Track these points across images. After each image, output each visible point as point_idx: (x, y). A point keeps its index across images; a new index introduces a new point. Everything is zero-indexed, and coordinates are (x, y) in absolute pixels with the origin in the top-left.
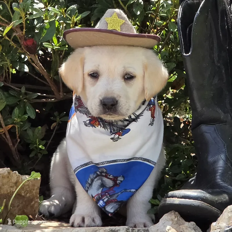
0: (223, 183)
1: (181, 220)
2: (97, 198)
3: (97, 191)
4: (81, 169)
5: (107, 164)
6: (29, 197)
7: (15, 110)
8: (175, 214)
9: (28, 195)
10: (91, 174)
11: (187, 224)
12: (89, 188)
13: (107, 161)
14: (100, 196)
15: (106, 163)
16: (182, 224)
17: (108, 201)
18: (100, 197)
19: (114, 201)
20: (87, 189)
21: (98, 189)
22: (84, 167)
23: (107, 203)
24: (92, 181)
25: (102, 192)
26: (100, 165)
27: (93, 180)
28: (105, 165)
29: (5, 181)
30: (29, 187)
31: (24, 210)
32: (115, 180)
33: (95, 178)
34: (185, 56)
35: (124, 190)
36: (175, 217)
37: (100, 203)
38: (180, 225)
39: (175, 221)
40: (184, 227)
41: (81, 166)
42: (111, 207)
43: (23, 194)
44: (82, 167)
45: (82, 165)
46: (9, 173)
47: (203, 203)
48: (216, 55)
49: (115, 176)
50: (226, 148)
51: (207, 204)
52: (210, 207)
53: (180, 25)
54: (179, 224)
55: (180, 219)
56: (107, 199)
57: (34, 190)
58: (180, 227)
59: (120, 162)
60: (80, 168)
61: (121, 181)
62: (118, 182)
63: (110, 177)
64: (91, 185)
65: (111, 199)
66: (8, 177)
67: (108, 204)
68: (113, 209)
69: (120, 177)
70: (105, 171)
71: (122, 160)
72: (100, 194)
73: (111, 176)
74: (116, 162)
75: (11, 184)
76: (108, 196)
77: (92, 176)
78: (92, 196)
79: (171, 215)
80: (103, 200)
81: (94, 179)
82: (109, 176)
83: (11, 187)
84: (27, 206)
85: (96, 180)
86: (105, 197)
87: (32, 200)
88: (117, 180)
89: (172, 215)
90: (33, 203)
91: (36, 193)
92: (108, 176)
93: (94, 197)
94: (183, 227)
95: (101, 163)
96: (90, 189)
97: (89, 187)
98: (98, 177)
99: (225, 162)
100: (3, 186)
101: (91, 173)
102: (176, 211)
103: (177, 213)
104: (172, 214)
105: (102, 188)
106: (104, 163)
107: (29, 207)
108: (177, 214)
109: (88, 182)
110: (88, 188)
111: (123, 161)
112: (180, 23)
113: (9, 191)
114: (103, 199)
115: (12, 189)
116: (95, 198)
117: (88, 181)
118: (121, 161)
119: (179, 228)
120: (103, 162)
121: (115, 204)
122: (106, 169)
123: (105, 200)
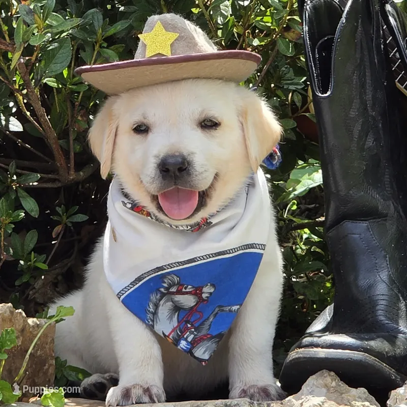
0: (389, 322)
1: (342, 385)
2: (173, 337)
3: (170, 323)
4: (133, 289)
5: (177, 266)
6: (40, 356)
8: (330, 375)
10: (151, 295)
11: (354, 391)
12: (155, 320)
13: (178, 263)
14: (179, 332)
15: (175, 266)
16: (344, 391)
17: (194, 340)
18: (180, 334)
19: (205, 338)
20: (151, 323)
21: (171, 318)
22: (137, 284)
23: (194, 344)
24: (157, 306)
25: (178, 322)
26: (165, 269)
27: (158, 304)
28: (175, 269)
32: (197, 292)
33: (160, 300)
34: (320, 98)
35: (217, 309)
36: (332, 381)
37: (181, 345)
38: (342, 394)
39: (333, 387)
40: (351, 397)
41: (132, 285)
42: (203, 350)
44: (134, 286)
45: (133, 282)
47: (367, 356)
48: (369, 96)
49: (197, 286)
50: (388, 262)
51: (374, 358)
52: (378, 362)
53: (309, 42)
54: (339, 392)
55: (340, 383)
56: (192, 336)
57: (47, 344)
58: (343, 398)
59: (201, 260)
60: (131, 288)
61: (211, 294)
62: (204, 296)
63: (187, 290)
64: (155, 314)
65: (200, 334)
67: (197, 345)
68: (207, 353)
69: (208, 287)
70: (176, 279)
71: (205, 257)
72: (177, 327)
73: (189, 287)
74: (196, 261)
76: (193, 330)
77: (154, 297)
78: (163, 333)
79: (323, 377)
80: (186, 340)
81: (158, 302)
82: (186, 288)
85: (162, 302)
86: (188, 333)
88: (203, 293)
89: (325, 377)
92: (184, 290)
93: (168, 337)
94: (349, 397)
95: (167, 266)
96: (157, 322)
97: (154, 318)
98: (164, 298)
99: (389, 286)
101: (152, 292)
102: (330, 370)
103: (332, 373)
104: (325, 375)
105: (177, 314)
106: (172, 266)
107: (41, 375)
108: (333, 376)
109: (149, 311)
110: (153, 321)
111: (208, 258)
112: (308, 40)
114: (185, 336)
116: (171, 337)
117: (149, 309)
118: (204, 259)
119: (340, 399)
120: (171, 264)
121: (210, 343)
122: (178, 277)
123: (190, 339)
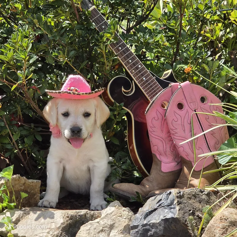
6: (33, 192)
7: (25, 139)
9: (32, 191)
11: (124, 209)
16: (121, 208)
29: (17, 182)
30: (33, 187)
31: (30, 200)
43: (29, 191)
46: (19, 178)
55: (120, 206)
57: (36, 189)
66: (19, 180)
75: (21, 185)
83: (21, 186)
84: (31, 198)
87: (35, 195)
90: (36, 196)
91: (38, 190)
100: (16, 185)
104: (115, 202)
107: (33, 199)
108: (118, 203)
113: (19, 189)
115: (21, 188)
